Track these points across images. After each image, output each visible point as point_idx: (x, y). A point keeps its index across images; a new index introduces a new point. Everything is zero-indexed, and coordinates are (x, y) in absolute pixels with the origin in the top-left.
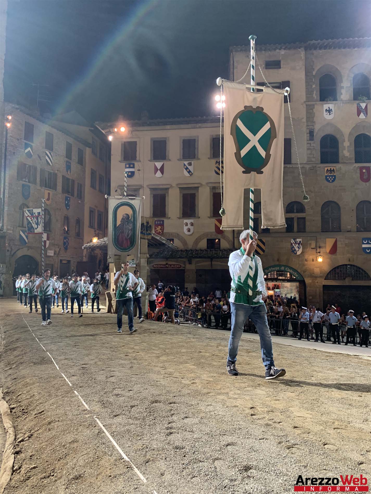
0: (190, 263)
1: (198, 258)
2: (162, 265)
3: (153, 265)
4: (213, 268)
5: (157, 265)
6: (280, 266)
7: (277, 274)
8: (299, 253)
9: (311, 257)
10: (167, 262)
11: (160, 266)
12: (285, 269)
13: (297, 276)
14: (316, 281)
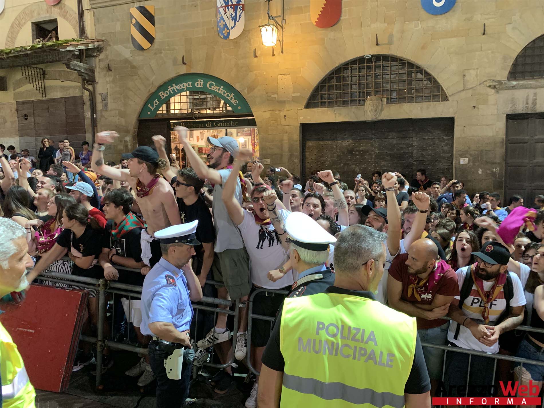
6: (194, 77)
8: (234, 34)
12: (205, 85)
13: (234, 102)
14: (282, 114)
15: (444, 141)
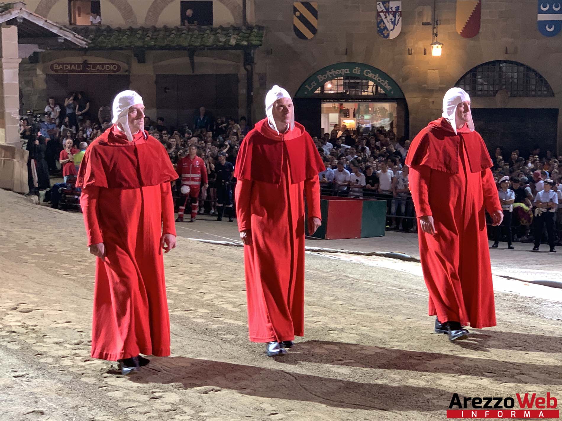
0: (142, 60)
1: (157, 49)
2: (75, 64)
3: (52, 65)
4: (196, 73)
5: (63, 64)
6: (351, 65)
7: (345, 84)
8: (393, 35)
9: (421, 45)
10: (86, 58)
11: (69, 67)
12: (362, 72)
13: (388, 87)
14: (431, 100)
15: (550, 124)
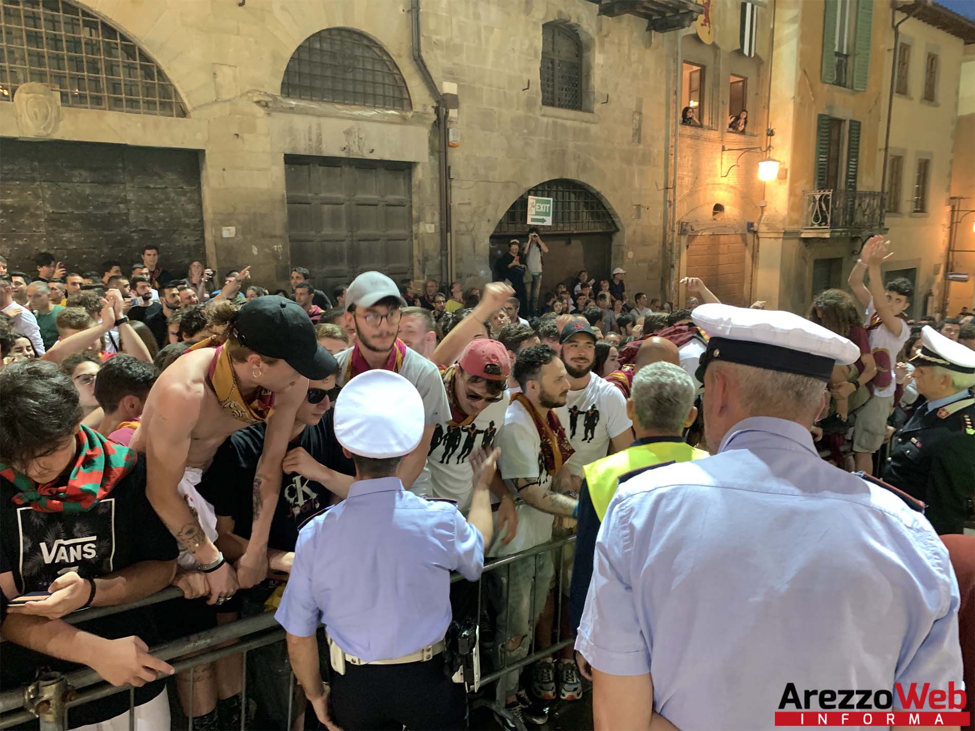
15: (184, 193)
